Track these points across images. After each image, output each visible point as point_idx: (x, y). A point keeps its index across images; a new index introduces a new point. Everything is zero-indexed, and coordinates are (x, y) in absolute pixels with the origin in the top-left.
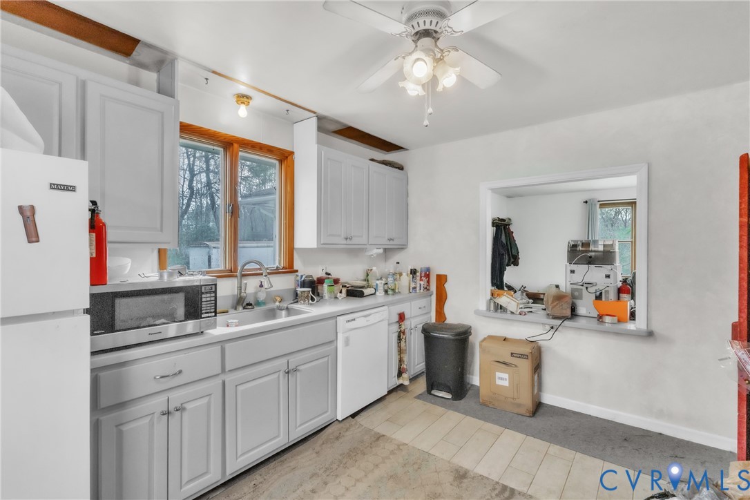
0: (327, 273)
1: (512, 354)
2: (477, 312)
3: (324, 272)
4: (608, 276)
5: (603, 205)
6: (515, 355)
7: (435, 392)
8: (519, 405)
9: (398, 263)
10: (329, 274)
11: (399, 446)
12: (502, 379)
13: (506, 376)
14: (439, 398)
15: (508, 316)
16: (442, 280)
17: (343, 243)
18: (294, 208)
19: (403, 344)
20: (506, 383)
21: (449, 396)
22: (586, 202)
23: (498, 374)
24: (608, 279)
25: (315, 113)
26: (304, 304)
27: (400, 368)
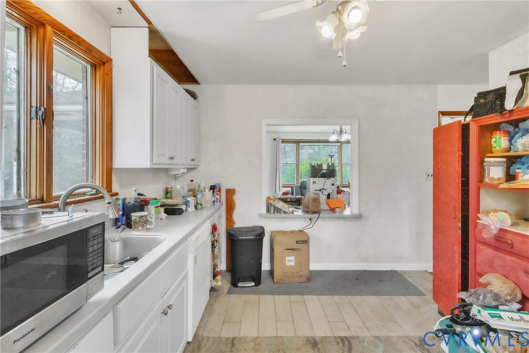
0: (139, 194)
1: (297, 242)
2: (260, 216)
3: (137, 193)
4: (333, 184)
5: (284, 141)
6: (299, 242)
7: (240, 285)
8: (301, 276)
9: (192, 181)
10: (142, 195)
11: (254, 341)
12: (289, 261)
13: (293, 258)
14: (247, 288)
15: (283, 215)
16: (230, 193)
17: (168, 163)
18: (112, 123)
19: (216, 251)
20: (293, 263)
21: (253, 284)
22: (275, 139)
23: (288, 258)
24: (333, 186)
25: (149, 23)
26: (142, 230)
27: (214, 273)
